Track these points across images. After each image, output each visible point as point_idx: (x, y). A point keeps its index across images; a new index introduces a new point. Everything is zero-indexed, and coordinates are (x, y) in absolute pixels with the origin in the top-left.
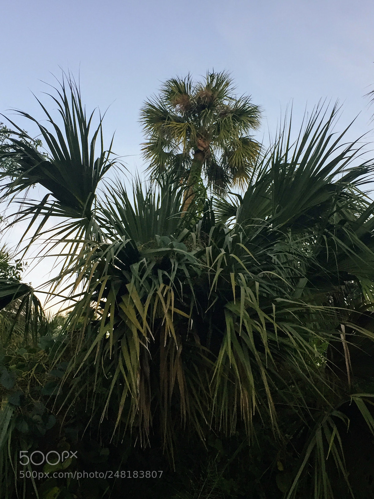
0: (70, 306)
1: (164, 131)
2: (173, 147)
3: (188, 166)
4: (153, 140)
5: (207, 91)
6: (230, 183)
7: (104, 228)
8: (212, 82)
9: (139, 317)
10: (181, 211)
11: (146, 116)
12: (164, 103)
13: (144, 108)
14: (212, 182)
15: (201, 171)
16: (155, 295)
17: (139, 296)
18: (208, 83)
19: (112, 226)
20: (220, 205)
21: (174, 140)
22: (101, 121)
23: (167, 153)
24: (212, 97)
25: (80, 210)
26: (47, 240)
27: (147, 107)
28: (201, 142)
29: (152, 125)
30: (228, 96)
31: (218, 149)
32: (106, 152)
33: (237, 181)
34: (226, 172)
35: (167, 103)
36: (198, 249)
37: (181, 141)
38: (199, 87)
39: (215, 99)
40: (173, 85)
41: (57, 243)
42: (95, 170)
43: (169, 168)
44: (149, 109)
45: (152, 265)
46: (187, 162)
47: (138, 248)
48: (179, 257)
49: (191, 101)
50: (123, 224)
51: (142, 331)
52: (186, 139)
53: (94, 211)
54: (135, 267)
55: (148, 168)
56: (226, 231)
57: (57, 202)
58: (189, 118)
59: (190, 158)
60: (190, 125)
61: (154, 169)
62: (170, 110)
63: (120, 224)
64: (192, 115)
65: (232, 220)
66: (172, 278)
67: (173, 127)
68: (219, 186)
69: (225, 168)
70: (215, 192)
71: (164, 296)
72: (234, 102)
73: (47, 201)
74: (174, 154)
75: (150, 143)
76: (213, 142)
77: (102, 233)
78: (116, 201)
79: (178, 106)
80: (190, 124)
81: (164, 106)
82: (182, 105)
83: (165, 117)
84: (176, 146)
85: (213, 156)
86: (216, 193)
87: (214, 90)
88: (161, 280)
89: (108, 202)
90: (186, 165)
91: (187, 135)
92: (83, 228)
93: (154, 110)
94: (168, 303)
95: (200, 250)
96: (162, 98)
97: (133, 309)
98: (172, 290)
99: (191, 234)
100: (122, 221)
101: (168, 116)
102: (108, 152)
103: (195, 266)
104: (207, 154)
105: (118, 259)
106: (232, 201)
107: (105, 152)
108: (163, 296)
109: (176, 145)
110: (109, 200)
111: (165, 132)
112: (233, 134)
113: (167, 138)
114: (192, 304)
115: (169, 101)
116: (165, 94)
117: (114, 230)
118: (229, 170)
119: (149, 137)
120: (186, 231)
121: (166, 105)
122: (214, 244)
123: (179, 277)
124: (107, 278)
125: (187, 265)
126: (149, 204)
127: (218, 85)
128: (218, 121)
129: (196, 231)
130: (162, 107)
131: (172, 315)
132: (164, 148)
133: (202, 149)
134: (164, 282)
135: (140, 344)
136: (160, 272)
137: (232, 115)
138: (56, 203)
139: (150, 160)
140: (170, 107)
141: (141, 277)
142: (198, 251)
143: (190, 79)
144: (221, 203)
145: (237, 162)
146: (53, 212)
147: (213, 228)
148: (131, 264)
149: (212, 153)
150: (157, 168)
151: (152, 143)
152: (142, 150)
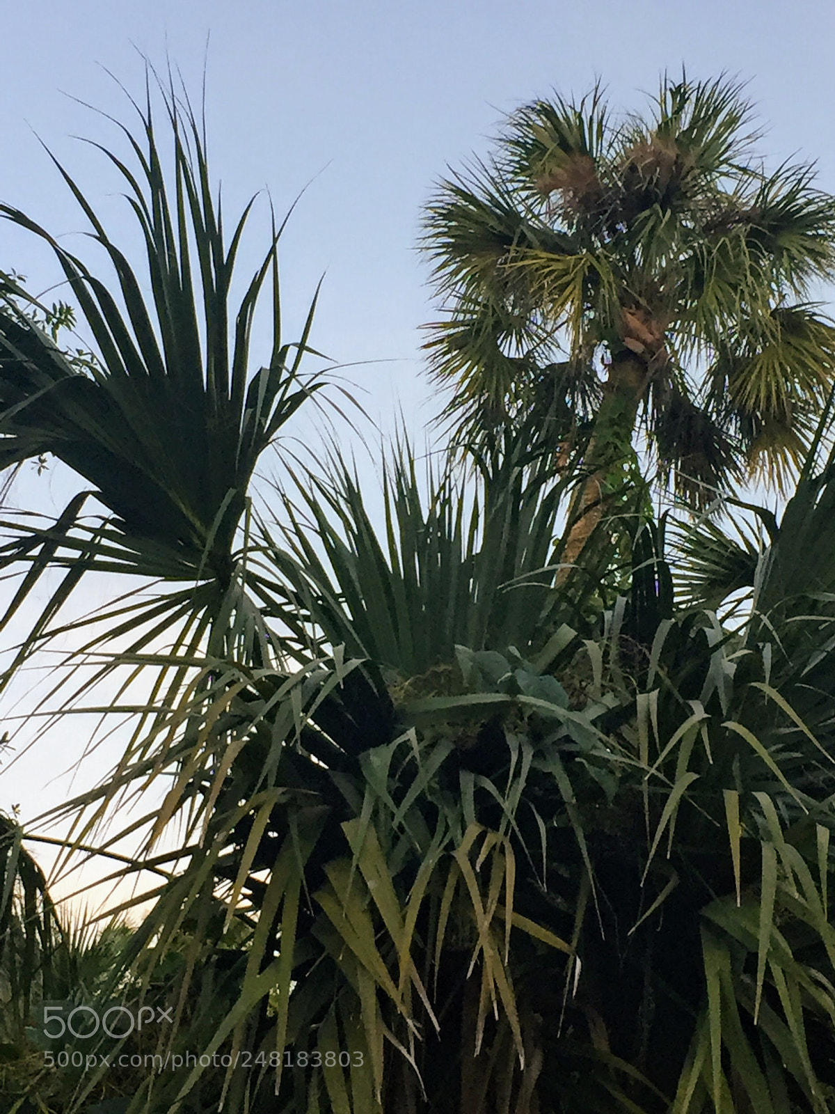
0: (138, 894)
1: (507, 283)
2: (534, 337)
3: (588, 405)
4: (464, 312)
5: (660, 145)
6: (736, 468)
7: (279, 620)
8: (678, 111)
9: (384, 942)
10: (555, 560)
11: (441, 230)
12: (508, 184)
13: (437, 201)
14: (673, 466)
15: (633, 425)
16: (446, 862)
17: (388, 868)
18: (664, 114)
19: (303, 612)
20: (698, 546)
21: (538, 313)
22: (275, 240)
23: (512, 359)
24: (678, 164)
25: (192, 551)
26: (74, 655)
27: (447, 197)
28: (634, 322)
29: (462, 261)
30: (736, 164)
31: (695, 348)
32: (291, 347)
33: (761, 463)
34: (724, 429)
35: (516, 185)
36: (610, 701)
37: (564, 316)
38: (631, 131)
39: (688, 173)
40: (540, 123)
41: (109, 667)
42: (250, 411)
43: (519, 411)
44: (453, 205)
45: (440, 756)
46: (584, 392)
47: (391, 690)
48: (540, 728)
49: (602, 178)
50: (345, 606)
51: (394, 994)
52: (580, 312)
53: (241, 555)
54: (379, 760)
55: (444, 412)
56: (713, 636)
57: (113, 522)
58: (593, 239)
59: (596, 380)
60: (595, 263)
61: (468, 415)
62: (529, 209)
63: (335, 606)
64: (604, 228)
65: (740, 601)
66: (509, 805)
67: (537, 270)
68: (696, 478)
69: (718, 415)
70: (681, 498)
71: (478, 870)
72: (756, 185)
73: (78, 516)
74: (538, 362)
75: (454, 324)
76: (679, 322)
77: (267, 633)
78: (321, 521)
79: (556, 197)
80: (598, 258)
81: (506, 196)
82: (571, 193)
83: (506, 232)
84: (545, 335)
85: (677, 372)
86: (686, 504)
87: (687, 140)
88: (469, 808)
89: (295, 525)
90: (580, 402)
91: (585, 298)
92: (200, 615)
93: (471, 207)
94: (494, 893)
95: (617, 703)
96: (499, 166)
97: (363, 912)
98: (508, 846)
99: (584, 644)
100: (340, 596)
101: (518, 231)
102: (297, 349)
103: (594, 760)
104: (657, 365)
105: (318, 728)
106: (741, 533)
107: (286, 347)
108: (474, 867)
109: (546, 332)
110: (298, 518)
111: (509, 284)
112: (751, 295)
113: (514, 307)
114: (582, 903)
115: (523, 178)
116: (513, 154)
117: (310, 624)
118: (734, 421)
119: (453, 303)
120: (567, 633)
121: (514, 190)
122: (668, 682)
123: (535, 800)
124: (275, 795)
125: (568, 758)
126: (439, 534)
127: (701, 123)
128: (698, 251)
129: (602, 634)
130: (500, 200)
131: (507, 939)
132: (502, 342)
133: (637, 347)
134: (481, 819)
135: (387, 1044)
136: (467, 782)
137: (748, 227)
138: (109, 527)
139: (454, 384)
140: (527, 198)
141: (398, 797)
142: (608, 708)
143: (601, 102)
144: (700, 538)
145: (762, 395)
146: (98, 558)
147: (665, 626)
148: (365, 748)
149: (673, 360)
150: (476, 412)
151: (462, 323)
152: (425, 347)
